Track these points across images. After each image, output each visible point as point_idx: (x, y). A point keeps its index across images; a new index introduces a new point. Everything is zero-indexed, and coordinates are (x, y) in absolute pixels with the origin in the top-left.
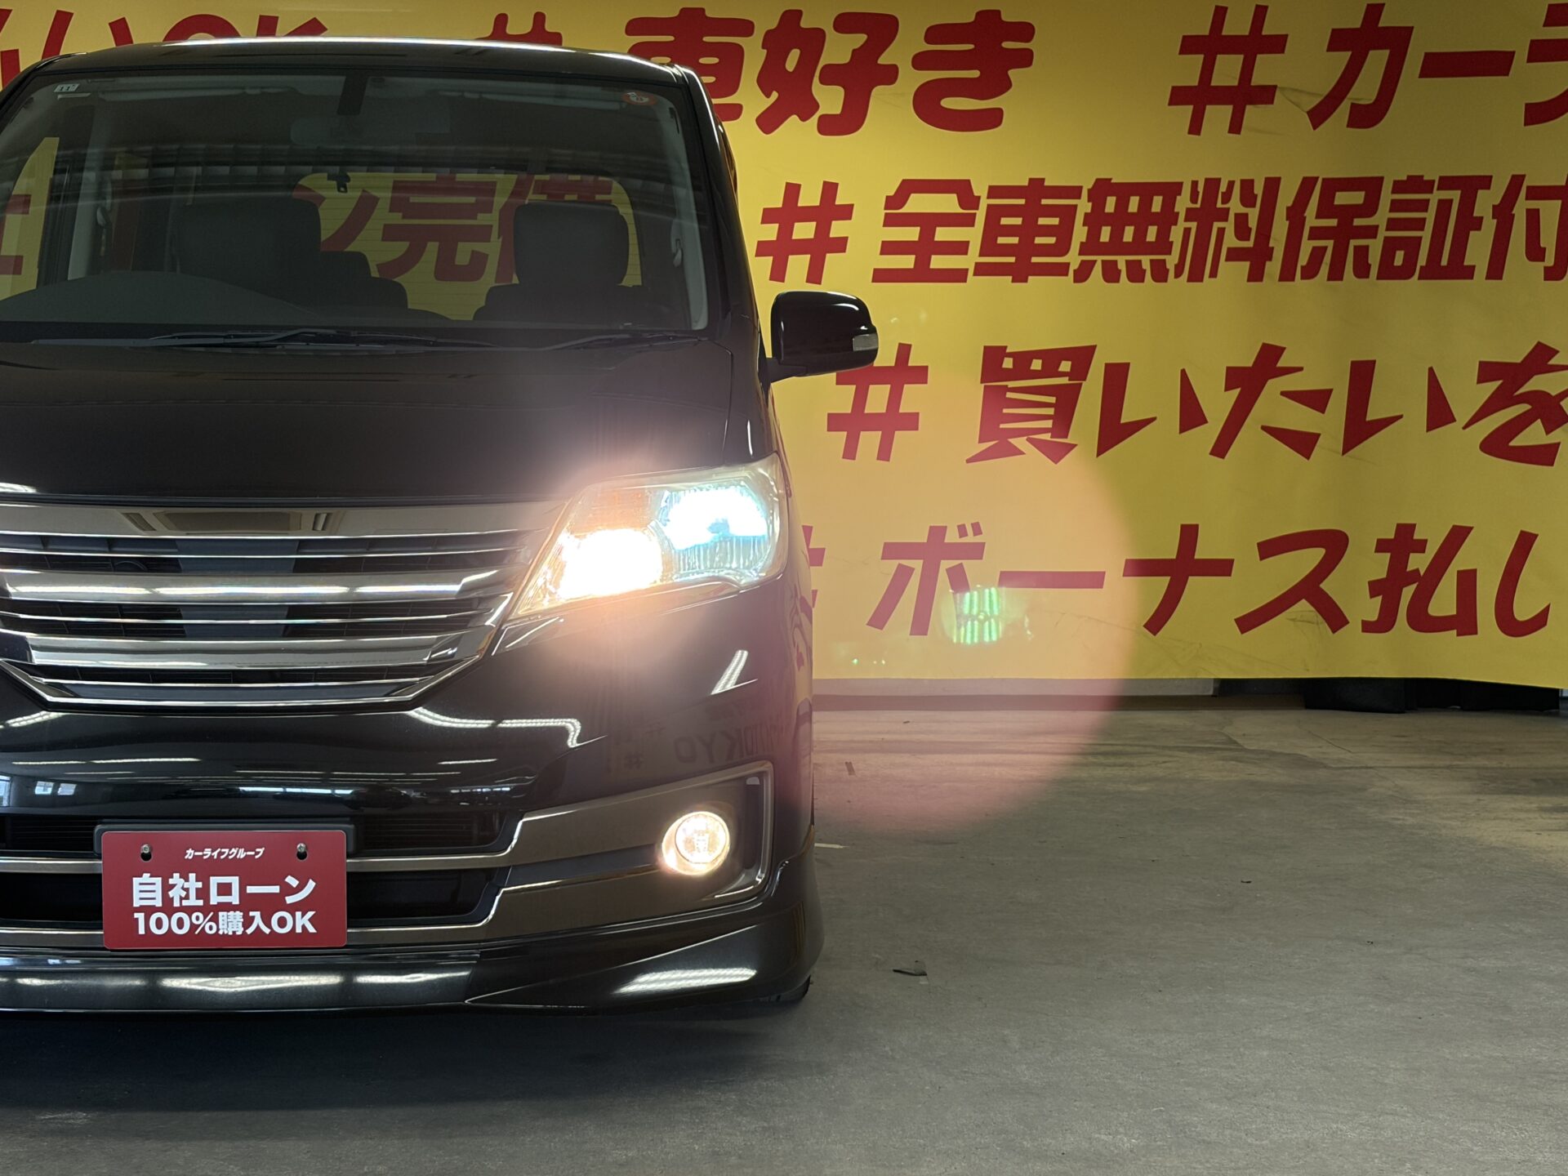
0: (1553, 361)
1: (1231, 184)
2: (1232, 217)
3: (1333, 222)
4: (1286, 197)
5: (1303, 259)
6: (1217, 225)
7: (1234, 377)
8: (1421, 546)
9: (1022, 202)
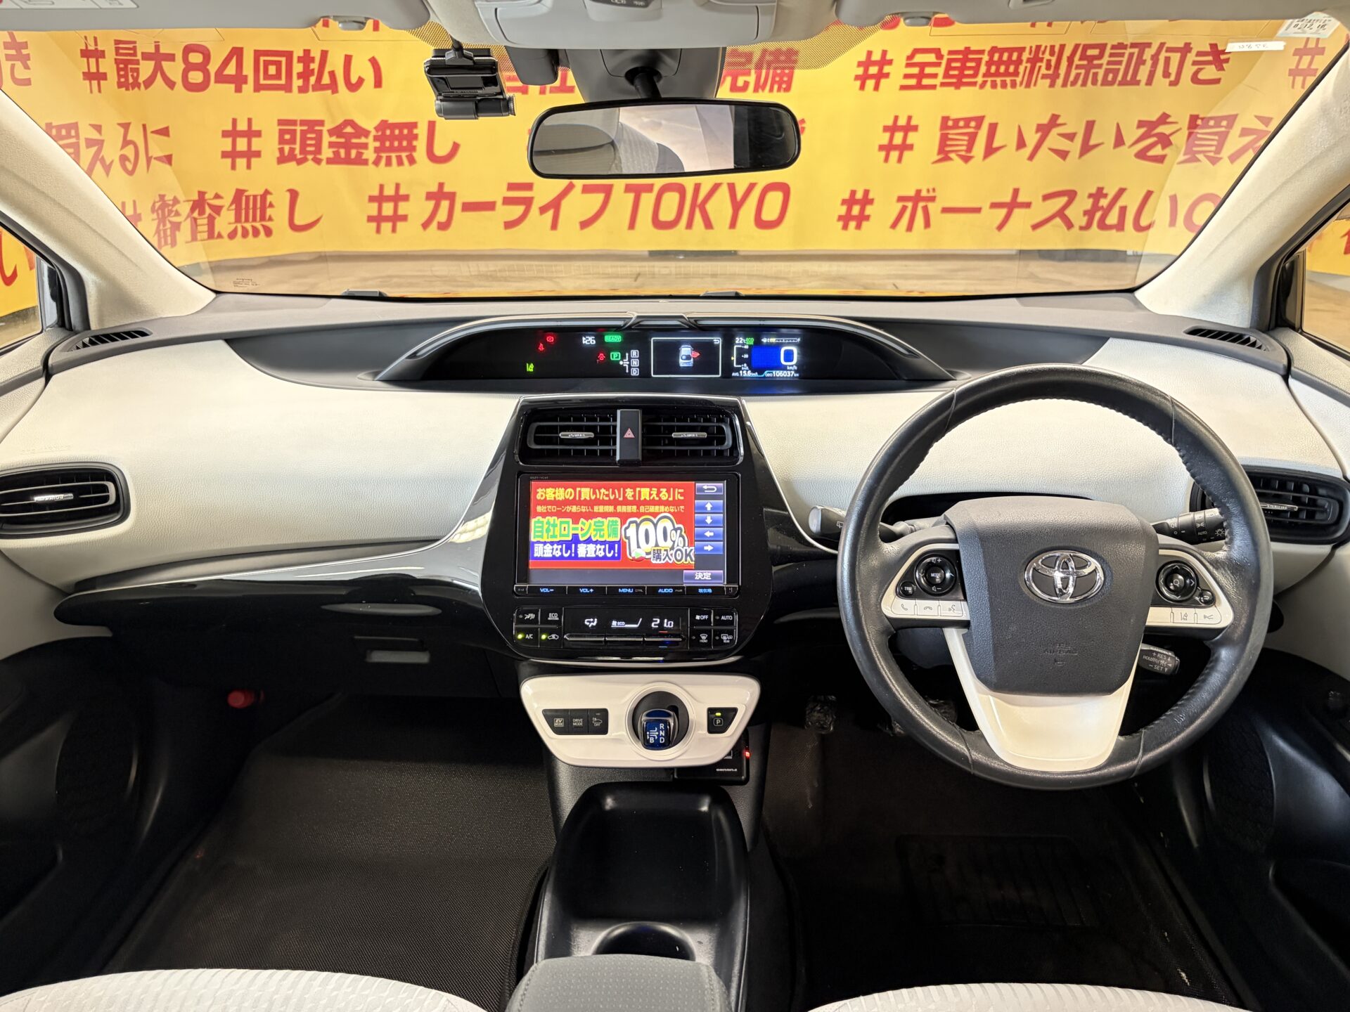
0: (1169, 120)
1: (1046, 47)
2: (1045, 61)
3: (1085, 62)
4: (1067, 53)
5: (1072, 78)
6: (1038, 64)
7: (1040, 128)
8: (1105, 196)
9: (960, 57)
